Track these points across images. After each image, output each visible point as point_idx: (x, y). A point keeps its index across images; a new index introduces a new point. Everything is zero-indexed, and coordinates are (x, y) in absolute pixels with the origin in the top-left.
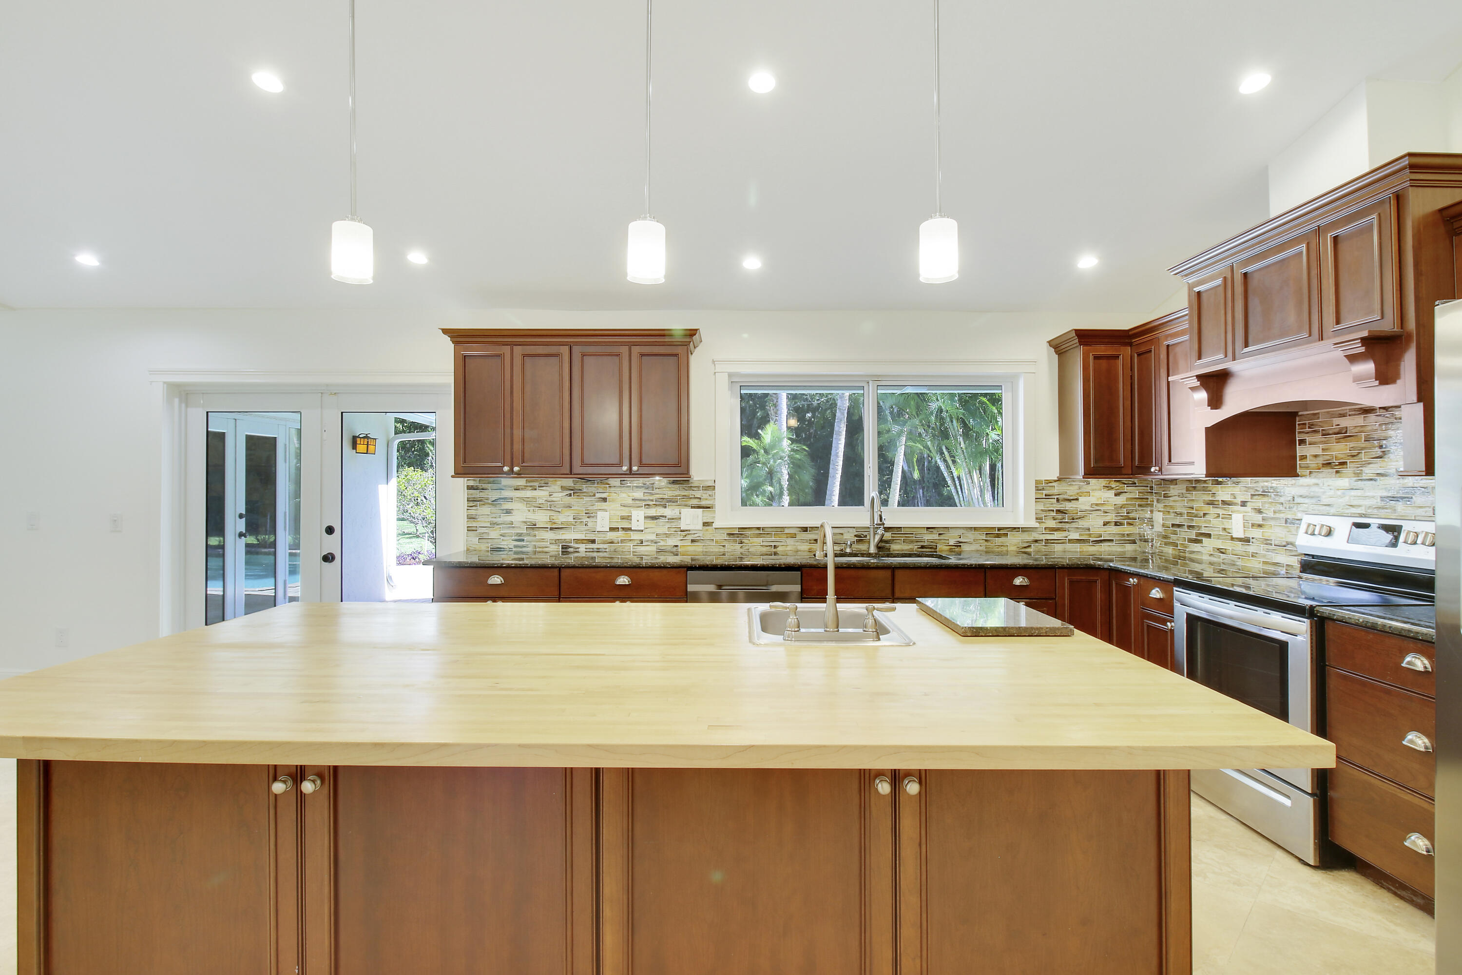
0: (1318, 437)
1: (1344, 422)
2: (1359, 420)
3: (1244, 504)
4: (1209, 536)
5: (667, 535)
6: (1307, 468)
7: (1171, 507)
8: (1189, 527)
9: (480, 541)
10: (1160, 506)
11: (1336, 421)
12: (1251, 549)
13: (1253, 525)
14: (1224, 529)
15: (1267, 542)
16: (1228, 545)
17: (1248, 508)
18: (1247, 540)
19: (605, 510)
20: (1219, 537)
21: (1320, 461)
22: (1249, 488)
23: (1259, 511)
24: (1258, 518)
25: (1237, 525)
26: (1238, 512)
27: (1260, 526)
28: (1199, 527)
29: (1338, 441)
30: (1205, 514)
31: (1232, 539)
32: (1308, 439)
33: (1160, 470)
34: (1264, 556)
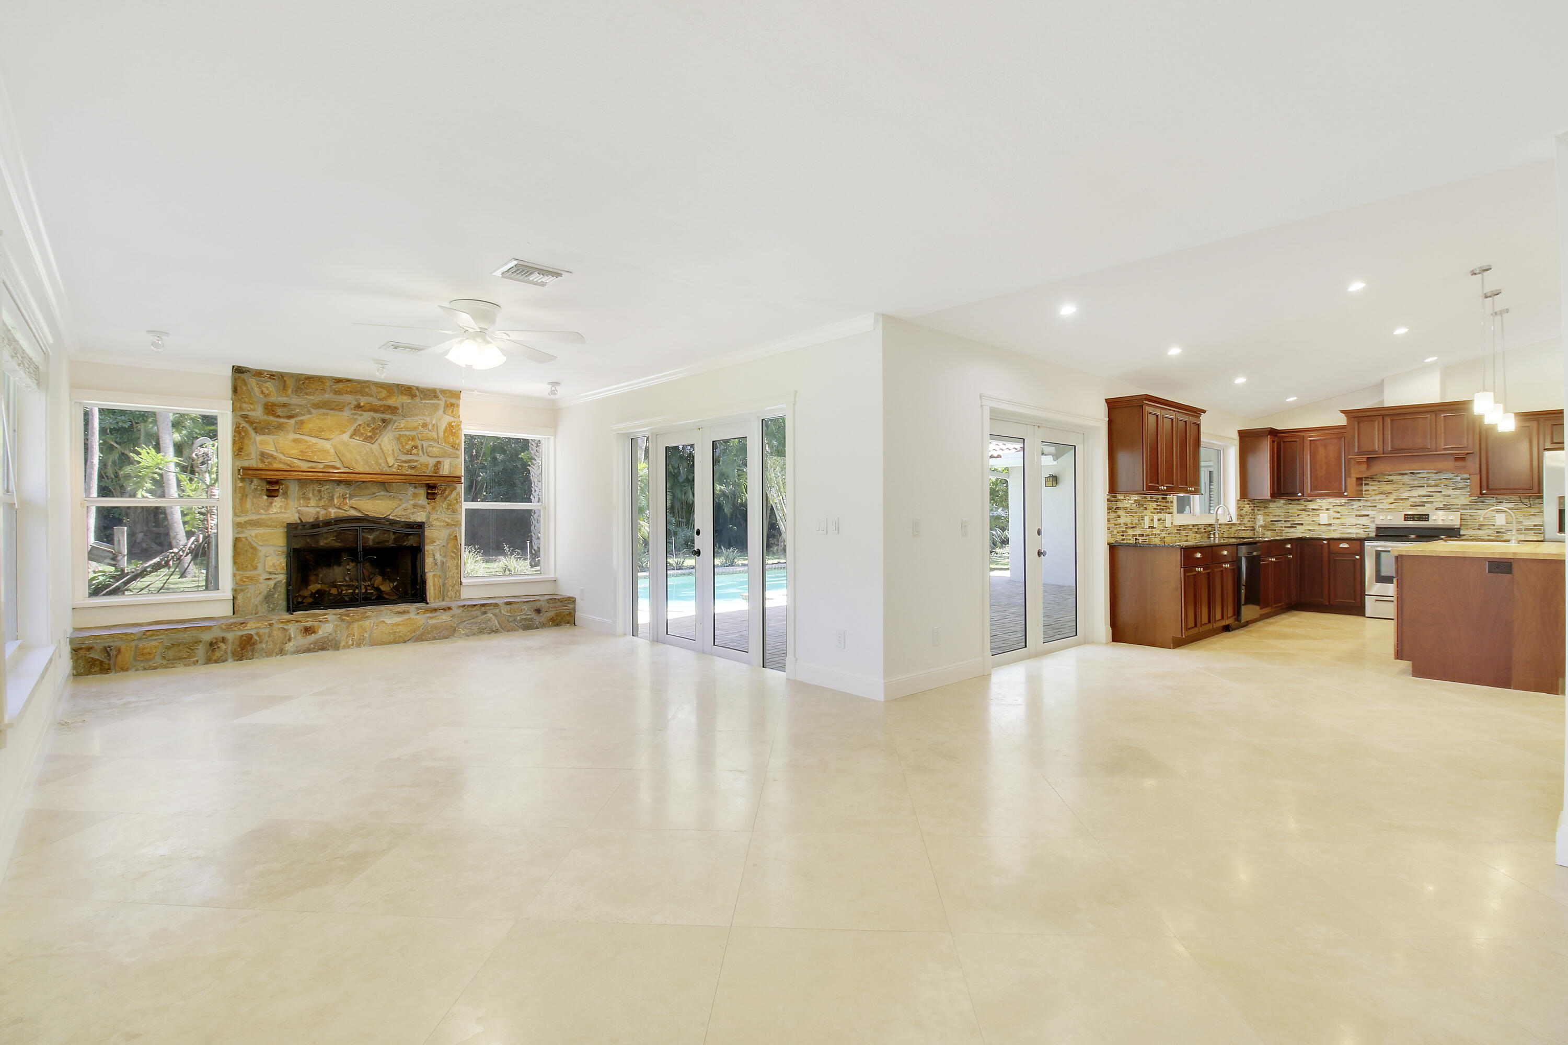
0: (1376, 483)
1: (1390, 478)
2: (1399, 477)
3: (1327, 510)
4: (1302, 524)
5: (1162, 531)
6: (1369, 494)
7: (1270, 512)
8: (1285, 521)
9: (1112, 536)
10: (1259, 512)
11: (1387, 477)
12: (1332, 528)
13: (1334, 518)
14: (1313, 521)
15: (1343, 524)
16: (1316, 528)
17: (1331, 512)
18: (1330, 525)
19: (1146, 516)
20: (1309, 525)
21: (1377, 492)
22: (1332, 503)
23: (1338, 512)
24: (1338, 515)
25: (1324, 518)
26: (1323, 513)
27: (1338, 518)
28: (1294, 521)
29: (1387, 484)
30: (1298, 515)
31: (1319, 524)
32: (1370, 483)
33: (1303, 495)
34: (1341, 530)
